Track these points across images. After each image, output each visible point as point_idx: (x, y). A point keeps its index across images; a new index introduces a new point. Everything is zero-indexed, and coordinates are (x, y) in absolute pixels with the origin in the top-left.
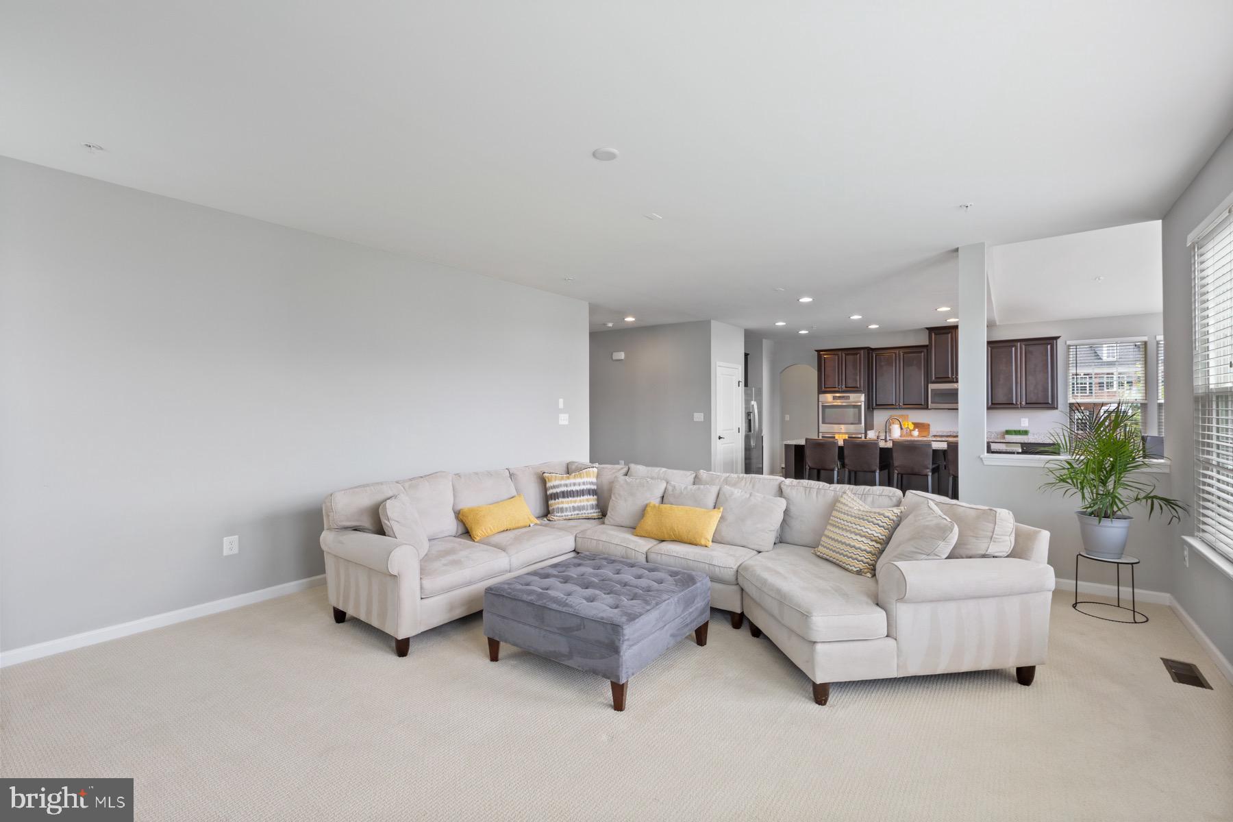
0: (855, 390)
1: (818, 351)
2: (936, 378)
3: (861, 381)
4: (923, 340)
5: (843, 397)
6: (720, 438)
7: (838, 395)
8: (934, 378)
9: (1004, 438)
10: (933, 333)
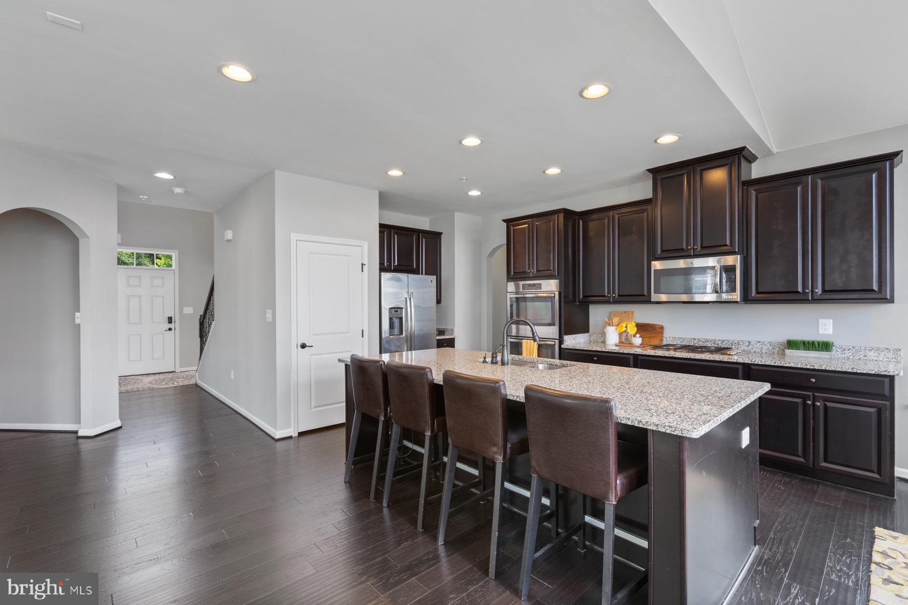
0: (547, 274)
1: (509, 221)
2: (662, 251)
3: (555, 265)
4: (643, 191)
5: (534, 285)
6: (303, 346)
7: (530, 282)
8: (659, 252)
9: (784, 354)
10: (659, 177)
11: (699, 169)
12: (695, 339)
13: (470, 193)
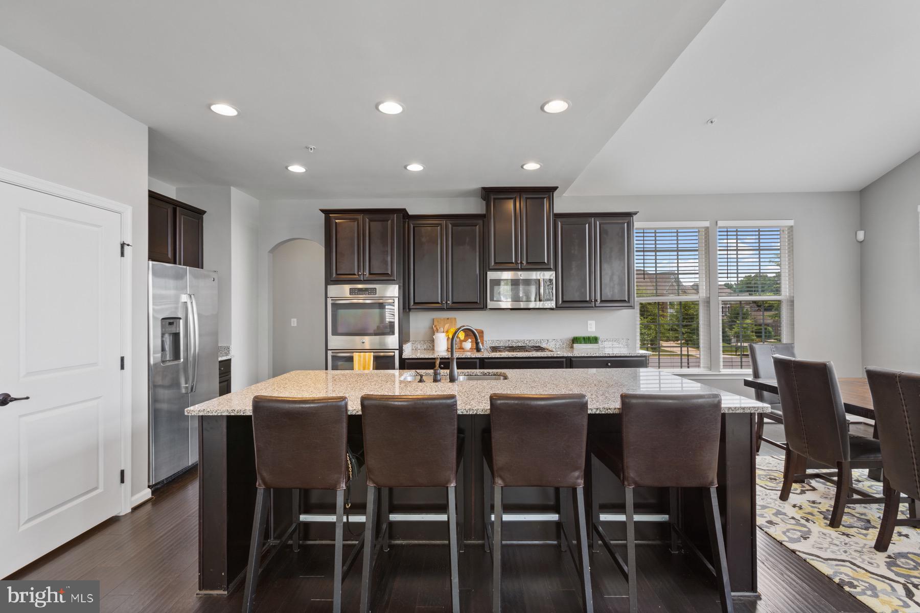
0: (385, 278)
1: (326, 212)
3: (394, 268)
4: (474, 207)
5: (366, 290)
7: (360, 286)
8: (493, 264)
9: (572, 347)
10: (492, 197)
11: (525, 196)
12: (509, 341)
13: (290, 168)
